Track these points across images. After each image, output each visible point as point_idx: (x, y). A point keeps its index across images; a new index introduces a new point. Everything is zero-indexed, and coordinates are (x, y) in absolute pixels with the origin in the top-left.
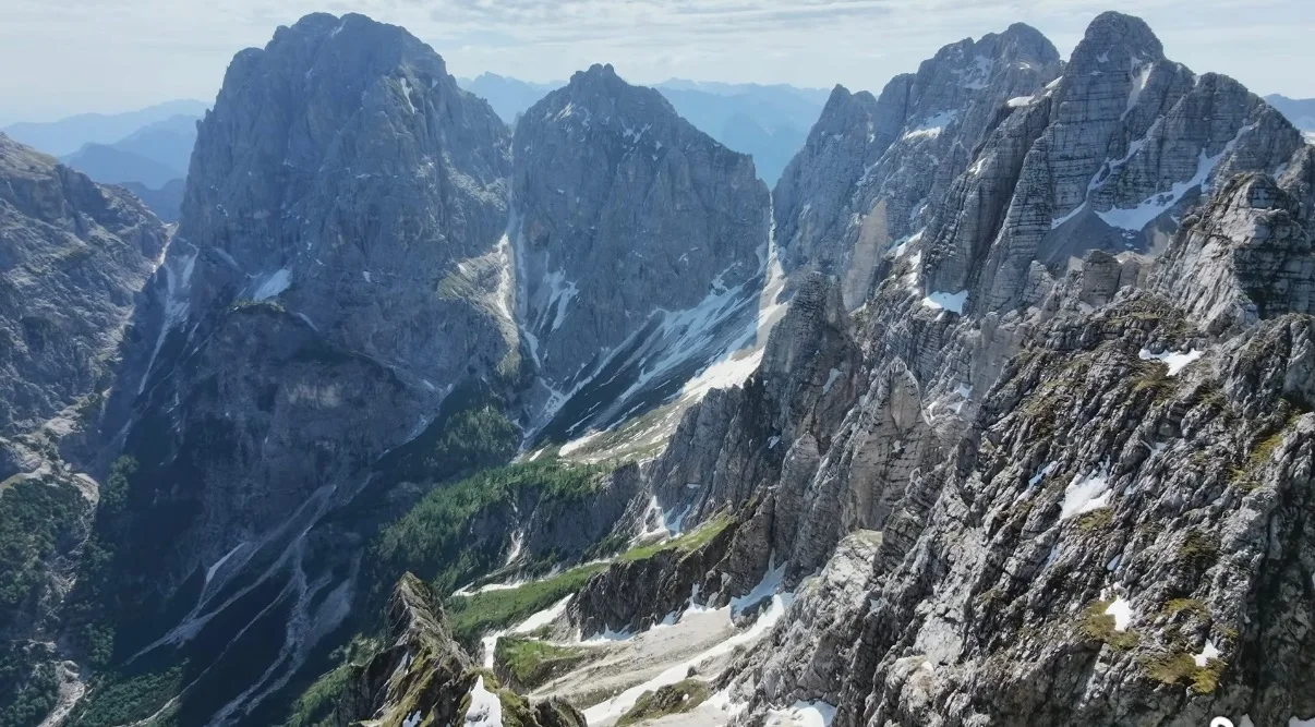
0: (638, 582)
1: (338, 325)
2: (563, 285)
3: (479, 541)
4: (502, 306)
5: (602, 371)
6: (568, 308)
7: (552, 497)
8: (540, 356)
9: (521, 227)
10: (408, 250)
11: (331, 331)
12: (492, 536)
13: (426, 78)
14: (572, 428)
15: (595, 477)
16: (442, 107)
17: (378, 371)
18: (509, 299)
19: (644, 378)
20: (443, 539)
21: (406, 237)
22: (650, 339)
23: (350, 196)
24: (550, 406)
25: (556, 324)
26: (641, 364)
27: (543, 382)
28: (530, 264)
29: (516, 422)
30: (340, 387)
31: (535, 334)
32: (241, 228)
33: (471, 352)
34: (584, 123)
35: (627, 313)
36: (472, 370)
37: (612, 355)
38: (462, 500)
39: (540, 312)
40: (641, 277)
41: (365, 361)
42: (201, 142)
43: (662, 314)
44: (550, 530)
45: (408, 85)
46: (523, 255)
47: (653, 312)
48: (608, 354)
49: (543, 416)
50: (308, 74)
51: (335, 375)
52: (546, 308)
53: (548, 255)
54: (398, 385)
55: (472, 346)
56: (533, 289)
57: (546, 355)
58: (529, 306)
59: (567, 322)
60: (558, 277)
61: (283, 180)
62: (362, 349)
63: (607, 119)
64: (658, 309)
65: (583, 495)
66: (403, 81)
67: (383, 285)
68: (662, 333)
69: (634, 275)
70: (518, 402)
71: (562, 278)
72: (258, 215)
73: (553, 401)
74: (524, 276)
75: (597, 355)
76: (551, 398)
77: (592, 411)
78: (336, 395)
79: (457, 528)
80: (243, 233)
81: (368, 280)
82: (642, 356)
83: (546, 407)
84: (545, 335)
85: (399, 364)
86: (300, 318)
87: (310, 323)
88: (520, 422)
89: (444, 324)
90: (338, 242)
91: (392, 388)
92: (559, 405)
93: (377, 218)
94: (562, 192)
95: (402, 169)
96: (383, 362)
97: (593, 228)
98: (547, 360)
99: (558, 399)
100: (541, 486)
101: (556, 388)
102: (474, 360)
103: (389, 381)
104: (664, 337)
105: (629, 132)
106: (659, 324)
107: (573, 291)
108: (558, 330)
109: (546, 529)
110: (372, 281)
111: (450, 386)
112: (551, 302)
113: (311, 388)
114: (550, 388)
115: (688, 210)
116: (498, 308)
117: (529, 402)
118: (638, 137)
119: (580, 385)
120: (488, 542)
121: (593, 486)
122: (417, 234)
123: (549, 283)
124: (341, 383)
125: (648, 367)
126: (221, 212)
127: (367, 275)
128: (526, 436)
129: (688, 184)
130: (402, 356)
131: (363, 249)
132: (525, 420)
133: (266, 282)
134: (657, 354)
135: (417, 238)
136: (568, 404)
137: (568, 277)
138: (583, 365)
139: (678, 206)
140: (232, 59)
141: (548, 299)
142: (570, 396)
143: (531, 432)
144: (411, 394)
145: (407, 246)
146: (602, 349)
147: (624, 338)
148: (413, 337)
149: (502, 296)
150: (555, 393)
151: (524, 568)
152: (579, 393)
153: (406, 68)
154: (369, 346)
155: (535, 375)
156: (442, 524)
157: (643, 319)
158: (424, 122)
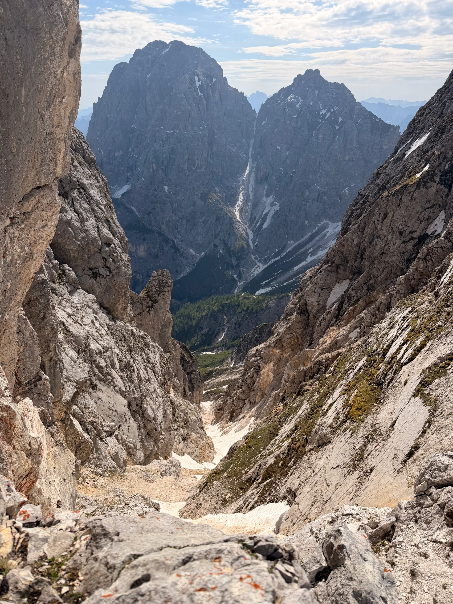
0: (263, 335)
1: (149, 214)
2: (272, 204)
3: (204, 330)
4: (237, 213)
5: (287, 254)
6: (273, 216)
7: (243, 310)
8: (253, 243)
9: (254, 170)
10: (189, 175)
11: (145, 216)
12: (210, 329)
13: (210, 77)
14: (264, 283)
15: (266, 301)
16: (217, 95)
17: (167, 240)
18: (241, 211)
19: (309, 259)
20: (186, 327)
21: (188, 168)
22: (317, 238)
23: (161, 143)
24: (255, 270)
25: (265, 226)
26: (309, 251)
27: (253, 257)
28: (256, 191)
29: (235, 276)
30: (147, 247)
31: (253, 231)
32: (108, 160)
33: (216, 237)
34: (297, 106)
35: (306, 222)
36: (215, 246)
37: (294, 245)
38: (199, 309)
39: (257, 218)
40: (317, 201)
41: (160, 234)
42: (95, 115)
43: (328, 224)
44: (239, 327)
45: (199, 80)
46: (252, 186)
47: (322, 223)
48: (292, 245)
49: (250, 275)
50: (149, 76)
51: (144, 239)
52: (261, 216)
53: (266, 187)
54: (177, 250)
55: (217, 233)
56: (255, 205)
57: (257, 243)
58: (251, 215)
59: (271, 225)
60: (270, 200)
61: (131, 135)
62: (160, 228)
63: (311, 104)
64: (325, 221)
65: (258, 309)
66: (196, 78)
67: (174, 194)
68: (326, 235)
69: (314, 200)
70: (238, 266)
71: (273, 200)
72: (117, 154)
73: (257, 268)
74: (251, 198)
75: (285, 245)
76: (256, 266)
77: (277, 275)
78: (145, 251)
79: (194, 323)
80: (109, 163)
81: (166, 191)
82: (311, 247)
83: (253, 271)
84: (258, 231)
85: (178, 238)
86: (131, 208)
87: (136, 211)
88: (237, 277)
89: (203, 219)
90: (153, 168)
91: (173, 250)
92: (260, 270)
93: (174, 156)
94: (279, 148)
95: (190, 128)
96: (171, 237)
97: (294, 170)
98: (257, 245)
99: (260, 267)
100: (238, 306)
101: (259, 261)
102: (217, 241)
103: (172, 247)
104: (326, 237)
105: (324, 111)
106: (324, 230)
107: (277, 208)
108: (265, 229)
109: (237, 326)
110: (169, 192)
111: (203, 254)
112: (264, 213)
113: (133, 245)
114: (257, 261)
115: (353, 161)
116: (235, 214)
117: (243, 267)
118: (328, 115)
119: (273, 261)
120: (208, 332)
121: (264, 306)
122: (194, 166)
123: (265, 202)
124: (148, 244)
125: (313, 254)
126: (100, 151)
127: (166, 188)
128: (239, 284)
129: (355, 144)
130: (180, 235)
131: (165, 174)
132: (240, 276)
133: (118, 191)
134: (320, 246)
135: (194, 169)
136: (265, 270)
137: (276, 200)
138: (277, 250)
139: (347, 158)
140: (112, 69)
141: (263, 211)
142: (266, 266)
143: (242, 283)
144: (182, 255)
145: (188, 173)
146: (289, 242)
147: (302, 237)
148: (187, 224)
149: (238, 208)
150: (258, 264)
151: (223, 345)
152: (272, 265)
153: (199, 71)
154: (164, 227)
155: (249, 252)
156: (186, 320)
157: (315, 227)
158: (204, 102)
